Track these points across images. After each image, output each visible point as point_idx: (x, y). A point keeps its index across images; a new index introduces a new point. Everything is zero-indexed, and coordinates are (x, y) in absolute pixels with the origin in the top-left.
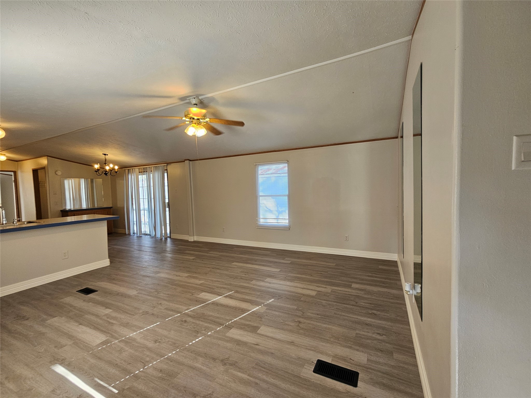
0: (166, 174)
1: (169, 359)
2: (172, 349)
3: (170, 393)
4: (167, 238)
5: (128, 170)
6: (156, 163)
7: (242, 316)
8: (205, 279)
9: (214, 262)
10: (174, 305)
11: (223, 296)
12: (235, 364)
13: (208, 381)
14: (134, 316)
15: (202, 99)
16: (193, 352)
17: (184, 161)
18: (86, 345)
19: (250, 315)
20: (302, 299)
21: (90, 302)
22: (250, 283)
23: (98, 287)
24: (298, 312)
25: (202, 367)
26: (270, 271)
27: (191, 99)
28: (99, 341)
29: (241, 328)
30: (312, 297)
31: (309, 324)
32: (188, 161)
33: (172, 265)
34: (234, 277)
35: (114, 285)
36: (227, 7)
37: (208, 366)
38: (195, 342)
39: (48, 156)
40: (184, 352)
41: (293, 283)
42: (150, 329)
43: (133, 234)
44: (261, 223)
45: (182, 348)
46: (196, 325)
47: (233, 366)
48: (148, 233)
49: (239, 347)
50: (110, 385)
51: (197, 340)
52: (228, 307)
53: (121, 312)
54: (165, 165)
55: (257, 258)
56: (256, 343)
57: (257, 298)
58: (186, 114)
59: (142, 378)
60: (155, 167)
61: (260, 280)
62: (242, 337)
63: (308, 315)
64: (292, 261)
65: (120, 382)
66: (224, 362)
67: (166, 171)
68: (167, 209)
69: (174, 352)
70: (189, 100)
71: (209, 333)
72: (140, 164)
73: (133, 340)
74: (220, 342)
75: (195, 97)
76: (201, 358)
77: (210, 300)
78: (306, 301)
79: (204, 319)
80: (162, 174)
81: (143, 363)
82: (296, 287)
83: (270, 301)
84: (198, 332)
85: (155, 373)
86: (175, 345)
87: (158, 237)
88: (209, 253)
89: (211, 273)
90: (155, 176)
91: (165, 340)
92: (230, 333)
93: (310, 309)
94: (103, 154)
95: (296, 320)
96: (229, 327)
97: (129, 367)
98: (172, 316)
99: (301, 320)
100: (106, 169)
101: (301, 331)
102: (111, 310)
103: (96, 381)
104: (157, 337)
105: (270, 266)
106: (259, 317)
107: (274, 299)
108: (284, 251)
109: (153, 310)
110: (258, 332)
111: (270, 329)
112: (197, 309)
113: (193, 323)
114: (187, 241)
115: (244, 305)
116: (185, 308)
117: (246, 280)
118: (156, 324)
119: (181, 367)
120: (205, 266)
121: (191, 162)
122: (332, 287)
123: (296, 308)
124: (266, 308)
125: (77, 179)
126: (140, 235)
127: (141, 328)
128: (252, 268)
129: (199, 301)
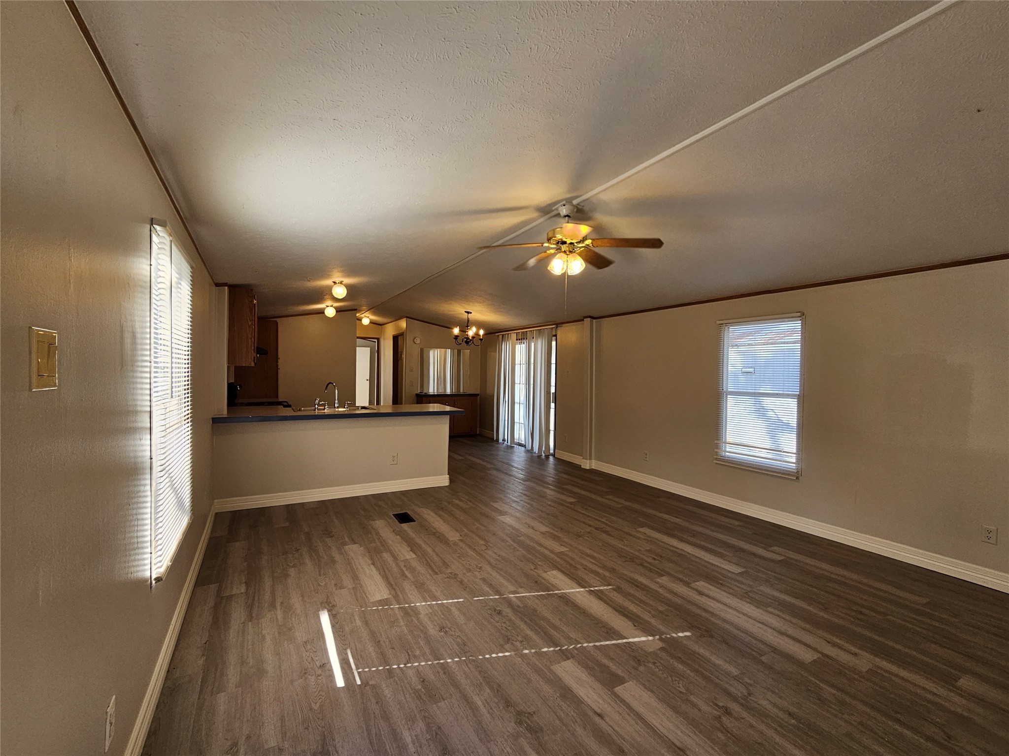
0: (554, 343)
1: (444, 667)
2: (456, 653)
3: (415, 725)
4: (549, 455)
5: (503, 335)
6: (541, 323)
7: (602, 643)
8: (571, 546)
9: (605, 516)
10: (498, 577)
11: (587, 589)
12: (536, 732)
13: (477, 739)
14: (436, 576)
15: (578, 204)
16: (482, 673)
17: (583, 320)
18: (364, 596)
19: (620, 647)
20: (763, 658)
21: (399, 535)
22: (655, 580)
23: (419, 515)
24: (736, 684)
25: (482, 707)
26: (718, 566)
27: (559, 207)
28: (378, 597)
29: (587, 667)
30: (800, 664)
31: (751, 726)
32: (589, 319)
33: (532, 505)
34: (627, 557)
35: (438, 518)
36: (515, 31)
37: (491, 711)
38: (494, 657)
39: (407, 317)
40: (470, 666)
41: (761, 611)
42: (444, 606)
43: (503, 440)
44: (727, 454)
45: (470, 658)
46: (513, 627)
47: (531, 734)
48: (523, 443)
49: (563, 703)
50: (357, 668)
51: (500, 655)
52: (584, 613)
53: (425, 562)
54: (554, 326)
55: (700, 529)
56: (599, 711)
57: (653, 617)
58: (550, 236)
59: (396, 679)
60: (538, 331)
61: (681, 581)
62: (578, 686)
63: (758, 704)
64: (788, 557)
65: (370, 670)
66: (521, 717)
67: (555, 337)
68: (553, 405)
69: (456, 659)
70: (557, 209)
71: (526, 651)
72: (518, 325)
73: (416, 611)
74: (534, 677)
75: (564, 202)
76: (488, 691)
77: (561, 588)
78: (772, 668)
79: (531, 621)
80: (548, 343)
81: (409, 655)
82: (763, 623)
83: (681, 634)
84: (508, 640)
85: (415, 680)
86: (463, 648)
87: (535, 453)
88: (608, 497)
89: (588, 537)
90: (538, 345)
91: (454, 632)
92: (560, 667)
93: (773, 692)
94: (465, 312)
95: (721, 704)
96: (566, 655)
97: (390, 653)
98: (484, 595)
99: (735, 707)
100: (467, 335)
101: (720, 735)
102: (414, 556)
103: (347, 654)
104: (447, 622)
105: (721, 556)
106: (636, 660)
107: (691, 632)
108: (779, 528)
109: (464, 574)
110: (619, 690)
111: (646, 696)
112: (529, 598)
113: (510, 620)
114: (578, 467)
115: (618, 622)
116: (512, 588)
117: (651, 570)
118: (456, 600)
119: (453, 689)
120: (584, 520)
121: (594, 320)
122: (877, 660)
123: (736, 674)
124: (661, 644)
125: (443, 350)
126: (511, 444)
127: (436, 599)
128: (677, 548)
129: (538, 584)
